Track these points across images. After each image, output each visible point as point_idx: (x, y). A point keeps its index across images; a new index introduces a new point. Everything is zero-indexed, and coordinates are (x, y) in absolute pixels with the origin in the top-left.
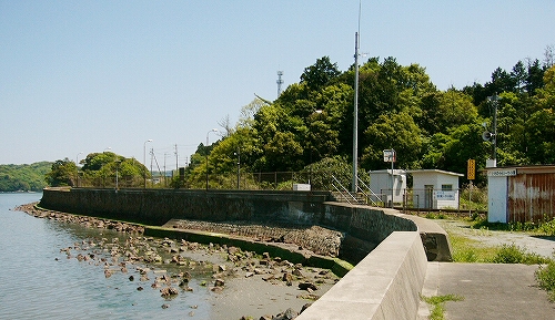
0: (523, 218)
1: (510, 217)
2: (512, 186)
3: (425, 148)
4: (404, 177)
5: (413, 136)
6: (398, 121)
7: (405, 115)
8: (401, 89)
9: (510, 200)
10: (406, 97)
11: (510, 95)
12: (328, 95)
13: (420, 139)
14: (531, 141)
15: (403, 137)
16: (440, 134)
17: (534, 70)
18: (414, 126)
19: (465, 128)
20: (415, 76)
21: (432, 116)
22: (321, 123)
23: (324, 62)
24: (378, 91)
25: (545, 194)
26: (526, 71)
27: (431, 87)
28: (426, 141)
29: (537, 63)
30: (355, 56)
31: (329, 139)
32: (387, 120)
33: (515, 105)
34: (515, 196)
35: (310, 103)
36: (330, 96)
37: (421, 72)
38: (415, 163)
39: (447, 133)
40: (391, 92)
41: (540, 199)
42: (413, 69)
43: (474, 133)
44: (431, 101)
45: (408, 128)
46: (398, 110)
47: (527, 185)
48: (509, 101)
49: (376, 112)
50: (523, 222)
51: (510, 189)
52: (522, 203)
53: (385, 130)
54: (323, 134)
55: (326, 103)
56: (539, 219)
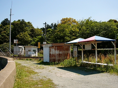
0: (54, 61)
1: (50, 60)
2: (51, 50)
3: (31, 41)
4: (23, 48)
5: (28, 38)
6: (25, 34)
7: (26, 33)
8: (25, 27)
9: (50, 54)
10: (27, 29)
11: (50, 29)
12: (7, 27)
13: (30, 39)
14: (55, 40)
15: (26, 38)
16: (35, 38)
17: (55, 25)
18: (28, 36)
19: (40, 36)
20: (29, 24)
21: (33, 34)
22: (5, 34)
23: (6, 20)
24: (20, 27)
25: (61, 53)
26: (54, 25)
27: (33, 27)
28: (31, 39)
29: (56, 24)
30: (10, 15)
31: (6, 38)
32: (22, 34)
33: (52, 32)
34: (52, 53)
35: (2, 29)
36: (8, 28)
37: (31, 23)
38: (29, 45)
39: (36, 38)
40: (23, 27)
41: (59, 54)
42: (29, 23)
43: (42, 37)
44: (33, 30)
45: (27, 36)
46: (25, 32)
47: (55, 49)
48: (50, 30)
49: (19, 32)
50: (54, 62)
51: (50, 51)
52: (54, 55)
53: (21, 37)
54: (5, 37)
55: (6, 29)
56: (59, 61)
